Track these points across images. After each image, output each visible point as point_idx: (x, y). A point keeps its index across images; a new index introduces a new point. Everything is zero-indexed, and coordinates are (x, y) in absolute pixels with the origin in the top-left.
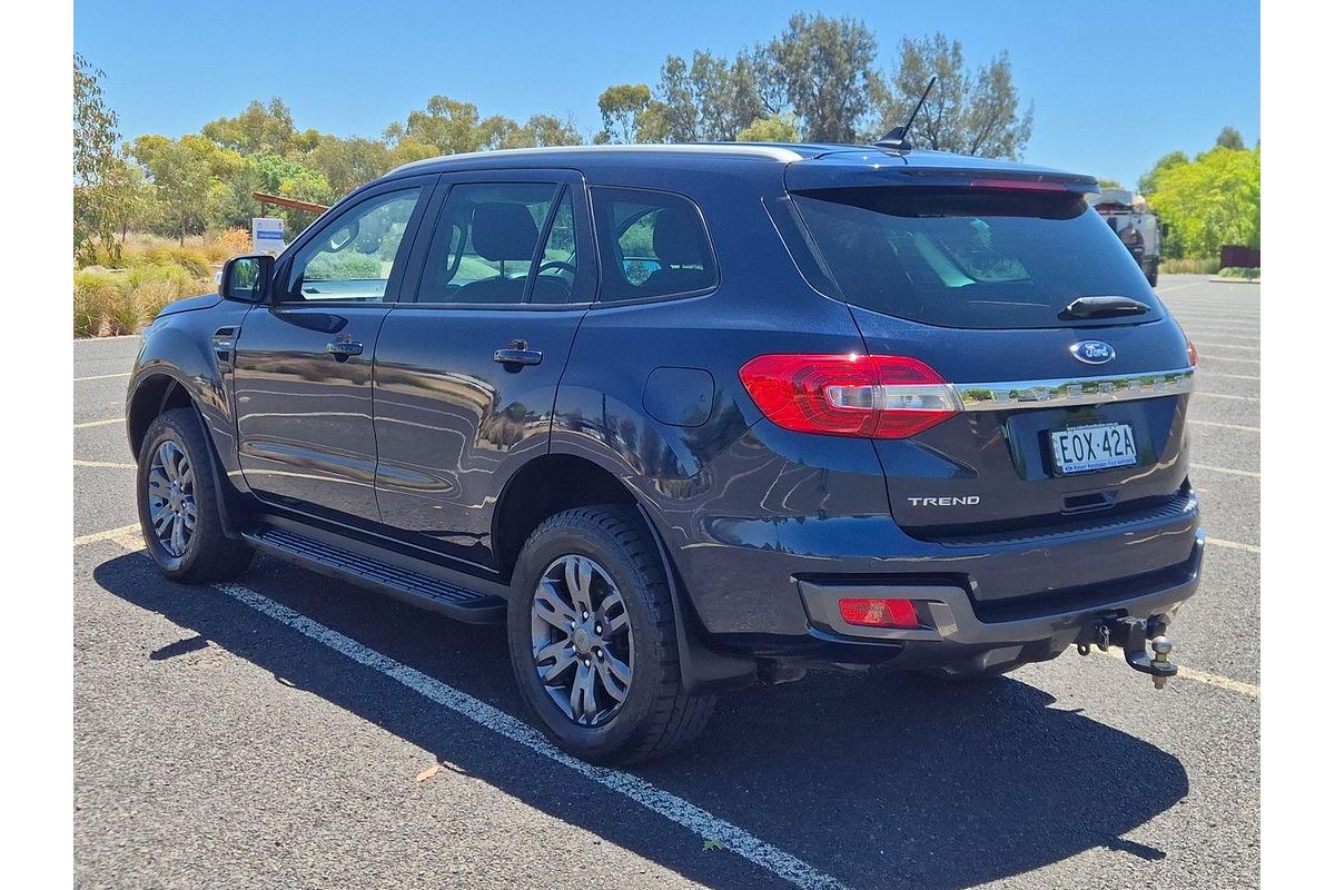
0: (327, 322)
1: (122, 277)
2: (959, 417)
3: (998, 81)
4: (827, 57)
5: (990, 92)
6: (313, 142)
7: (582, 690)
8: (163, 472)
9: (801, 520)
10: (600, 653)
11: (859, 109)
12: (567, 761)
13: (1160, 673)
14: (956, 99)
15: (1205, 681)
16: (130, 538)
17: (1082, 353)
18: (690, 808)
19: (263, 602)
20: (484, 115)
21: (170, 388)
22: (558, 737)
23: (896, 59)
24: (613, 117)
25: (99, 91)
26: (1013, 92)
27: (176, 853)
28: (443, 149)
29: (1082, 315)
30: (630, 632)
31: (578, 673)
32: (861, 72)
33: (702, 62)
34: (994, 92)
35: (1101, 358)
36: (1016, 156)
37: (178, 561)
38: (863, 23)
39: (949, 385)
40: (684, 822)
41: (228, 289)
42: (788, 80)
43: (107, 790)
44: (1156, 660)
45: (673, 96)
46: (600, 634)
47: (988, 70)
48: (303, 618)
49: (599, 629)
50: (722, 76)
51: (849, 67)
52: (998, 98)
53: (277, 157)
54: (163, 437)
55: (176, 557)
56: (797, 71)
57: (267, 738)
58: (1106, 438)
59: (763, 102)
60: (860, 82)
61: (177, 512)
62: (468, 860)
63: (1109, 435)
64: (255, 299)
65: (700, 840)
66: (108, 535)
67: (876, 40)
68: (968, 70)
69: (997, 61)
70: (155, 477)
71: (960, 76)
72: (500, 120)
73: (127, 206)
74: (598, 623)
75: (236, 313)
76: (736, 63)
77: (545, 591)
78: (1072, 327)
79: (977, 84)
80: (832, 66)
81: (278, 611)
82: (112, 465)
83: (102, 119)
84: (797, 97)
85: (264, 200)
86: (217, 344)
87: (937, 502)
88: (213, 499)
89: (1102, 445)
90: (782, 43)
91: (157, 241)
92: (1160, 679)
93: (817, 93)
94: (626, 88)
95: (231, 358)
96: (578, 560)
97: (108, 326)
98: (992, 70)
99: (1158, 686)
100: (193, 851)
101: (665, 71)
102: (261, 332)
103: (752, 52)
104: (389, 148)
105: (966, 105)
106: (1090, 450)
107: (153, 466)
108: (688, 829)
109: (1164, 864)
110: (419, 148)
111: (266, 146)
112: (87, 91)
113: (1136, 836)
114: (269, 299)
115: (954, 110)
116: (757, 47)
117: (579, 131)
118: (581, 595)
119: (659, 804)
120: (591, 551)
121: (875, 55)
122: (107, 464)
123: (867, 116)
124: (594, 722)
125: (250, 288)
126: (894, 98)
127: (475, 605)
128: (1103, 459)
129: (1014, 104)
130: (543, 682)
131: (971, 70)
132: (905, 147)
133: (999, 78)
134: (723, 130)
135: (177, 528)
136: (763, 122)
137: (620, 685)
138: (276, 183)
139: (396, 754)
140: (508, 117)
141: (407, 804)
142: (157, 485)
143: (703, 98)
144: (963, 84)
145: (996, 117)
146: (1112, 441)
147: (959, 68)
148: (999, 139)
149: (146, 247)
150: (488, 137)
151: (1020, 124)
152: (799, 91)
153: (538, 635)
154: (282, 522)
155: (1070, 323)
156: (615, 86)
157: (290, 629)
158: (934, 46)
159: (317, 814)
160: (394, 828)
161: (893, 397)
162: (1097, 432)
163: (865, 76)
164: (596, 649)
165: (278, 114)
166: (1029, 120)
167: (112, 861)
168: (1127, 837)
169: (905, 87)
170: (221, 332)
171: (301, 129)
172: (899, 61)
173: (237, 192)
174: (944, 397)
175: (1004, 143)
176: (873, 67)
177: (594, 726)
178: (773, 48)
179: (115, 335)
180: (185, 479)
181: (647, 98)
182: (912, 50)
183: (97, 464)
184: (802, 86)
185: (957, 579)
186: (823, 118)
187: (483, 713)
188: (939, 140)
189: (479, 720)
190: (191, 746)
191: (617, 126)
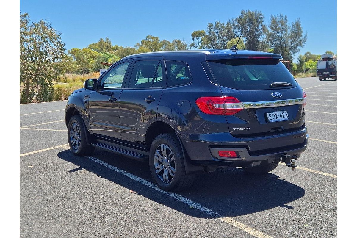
0: (110, 93)
1: (67, 85)
2: (244, 110)
3: (297, 26)
4: (251, 21)
5: (295, 29)
6: (117, 48)
7: (165, 175)
8: (73, 130)
9: (210, 133)
10: (169, 166)
11: (260, 35)
12: (162, 191)
13: (293, 167)
14: (286, 31)
15: (317, 173)
16: (66, 147)
17: (274, 95)
18: (188, 200)
19: (97, 160)
20: (161, 40)
21: (75, 111)
22: (160, 186)
23: (270, 21)
24: (195, 39)
25: (61, 38)
26: (301, 29)
27: (73, 210)
28: (151, 49)
29: (275, 86)
30: (175, 161)
31: (164, 171)
32: (260, 25)
33: (218, 24)
34: (296, 29)
35: (279, 96)
36: (303, 46)
37: (77, 151)
38: (260, 12)
39: (241, 103)
40: (187, 203)
41: (86, 87)
42: (241, 28)
43: (59, 198)
44: (292, 164)
45: (210, 33)
46: (169, 162)
47: (294, 23)
48: (106, 163)
49: (168, 161)
50: (223, 27)
51: (257, 24)
52: (297, 30)
53: (107, 53)
54: (73, 122)
55: (77, 150)
56: (243, 25)
57: (95, 188)
58: (281, 114)
59: (234, 34)
60: (260, 27)
61: (77, 139)
62: (137, 211)
63: (282, 114)
64: (93, 89)
65: (190, 206)
66: (61, 146)
67: (264, 16)
68: (289, 23)
69: (297, 20)
70: (71, 131)
71: (287, 25)
72: (165, 41)
73: (68, 67)
74: (168, 160)
75: (89, 92)
76: (227, 24)
77: (157, 153)
78: (272, 89)
79: (291, 27)
80: (253, 24)
81: (100, 162)
82: (63, 130)
83: (61, 45)
84: (243, 32)
85: (104, 64)
86: (85, 100)
87: (240, 129)
88: (85, 136)
89: (280, 116)
90: (239, 18)
91: (77, 75)
92: (293, 168)
93: (248, 31)
94: (199, 31)
95: (88, 103)
96: (163, 145)
97: (64, 98)
98: (296, 23)
99: (293, 170)
100: (77, 210)
101: (208, 27)
102: (94, 96)
103: (231, 21)
104: (136, 49)
105: (289, 32)
106: (277, 117)
107: (71, 129)
108: (187, 204)
109: (293, 210)
110: (144, 49)
111: (105, 50)
112: (57, 38)
113: (289, 204)
114: (96, 88)
115: (285, 34)
116: (232, 19)
117: (186, 43)
118: (164, 153)
119: (182, 199)
120: (166, 143)
121: (264, 20)
122: (62, 130)
123: (262, 36)
124: (168, 182)
125: (92, 86)
126: (269, 31)
127: (142, 157)
128: (280, 119)
129: (302, 32)
130: (157, 174)
131: (290, 23)
132: (236, 49)
133: (298, 25)
134: (224, 41)
135: (77, 143)
136: (234, 39)
137: (173, 173)
138: (107, 59)
139: (124, 190)
140: (167, 40)
141: (125, 200)
142: (72, 133)
143: (218, 33)
144: (288, 27)
145: (297, 35)
146: (282, 115)
147: (286, 23)
148: (298, 41)
149: (73, 77)
150: (162, 45)
151: (304, 37)
152: (244, 30)
153: (156, 163)
154: (100, 141)
155: (271, 88)
156: (196, 31)
157: (102, 165)
158: (280, 17)
159: (105, 202)
160: (122, 205)
161: (229, 106)
162: (279, 113)
163: (261, 26)
164: (168, 165)
165: (107, 41)
166: (306, 36)
167: (60, 212)
168: (287, 204)
169: (272, 28)
170: (86, 97)
171: (113, 45)
172: (270, 22)
173: (97, 62)
174: (241, 105)
175: (300, 42)
176: (263, 23)
177: (168, 183)
178: (237, 19)
179: (65, 100)
180: (78, 131)
181: (204, 34)
182: (273, 18)
183: (60, 130)
184: (245, 29)
185: (245, 146)
186: (251, 37)
187: (145, 182)
188: (282, 42)
189: (144, 183)
190: (78, 189)
191: (196, 41)
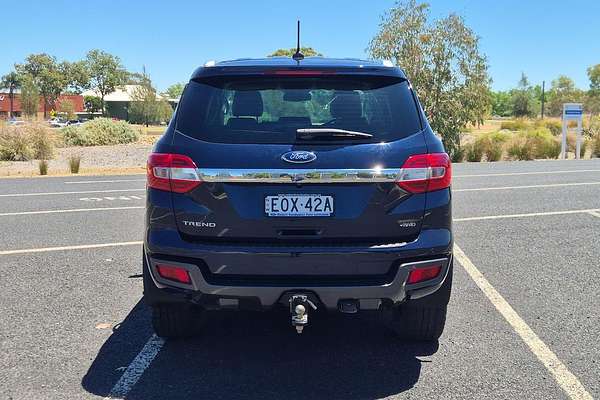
2: (203, 184)
18: (153, 356)
40: (136, 360)
58: (310, 202)
87: (195, 224)
89: (304, 205)
106: (295, 207)
108: (131, 362)
119: (146, 353)
128: (304, 212)
162: (303, 199)
